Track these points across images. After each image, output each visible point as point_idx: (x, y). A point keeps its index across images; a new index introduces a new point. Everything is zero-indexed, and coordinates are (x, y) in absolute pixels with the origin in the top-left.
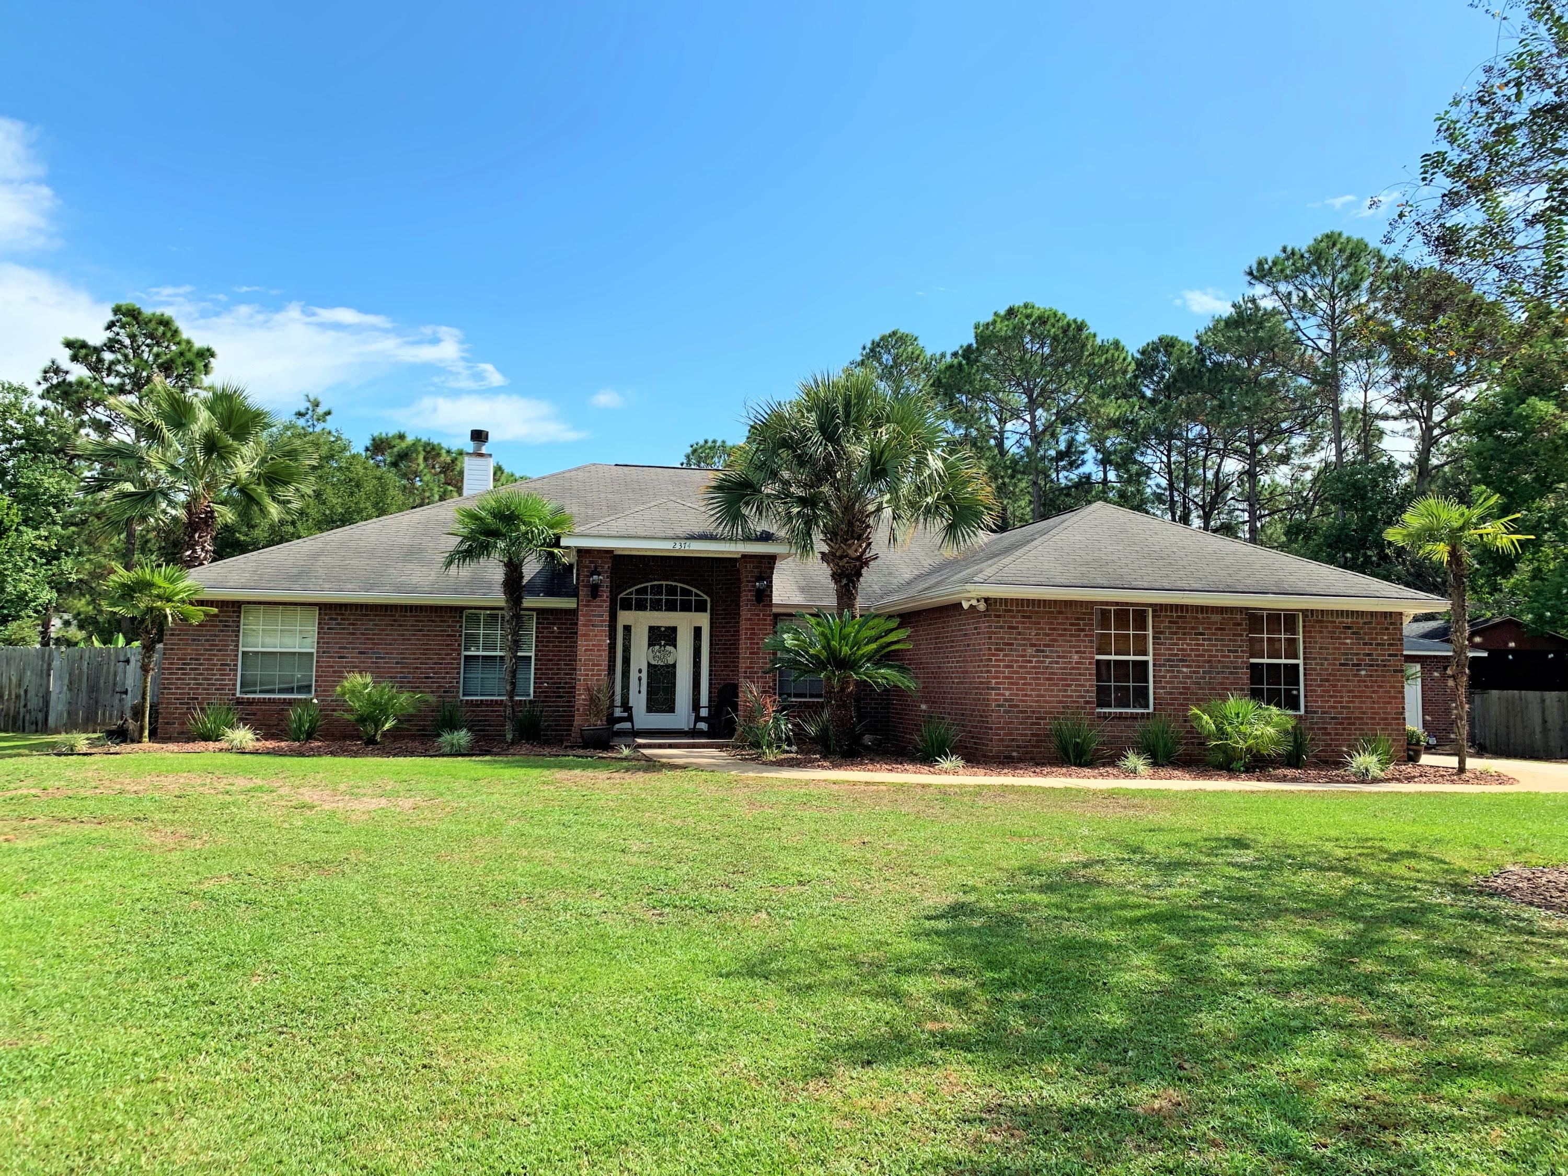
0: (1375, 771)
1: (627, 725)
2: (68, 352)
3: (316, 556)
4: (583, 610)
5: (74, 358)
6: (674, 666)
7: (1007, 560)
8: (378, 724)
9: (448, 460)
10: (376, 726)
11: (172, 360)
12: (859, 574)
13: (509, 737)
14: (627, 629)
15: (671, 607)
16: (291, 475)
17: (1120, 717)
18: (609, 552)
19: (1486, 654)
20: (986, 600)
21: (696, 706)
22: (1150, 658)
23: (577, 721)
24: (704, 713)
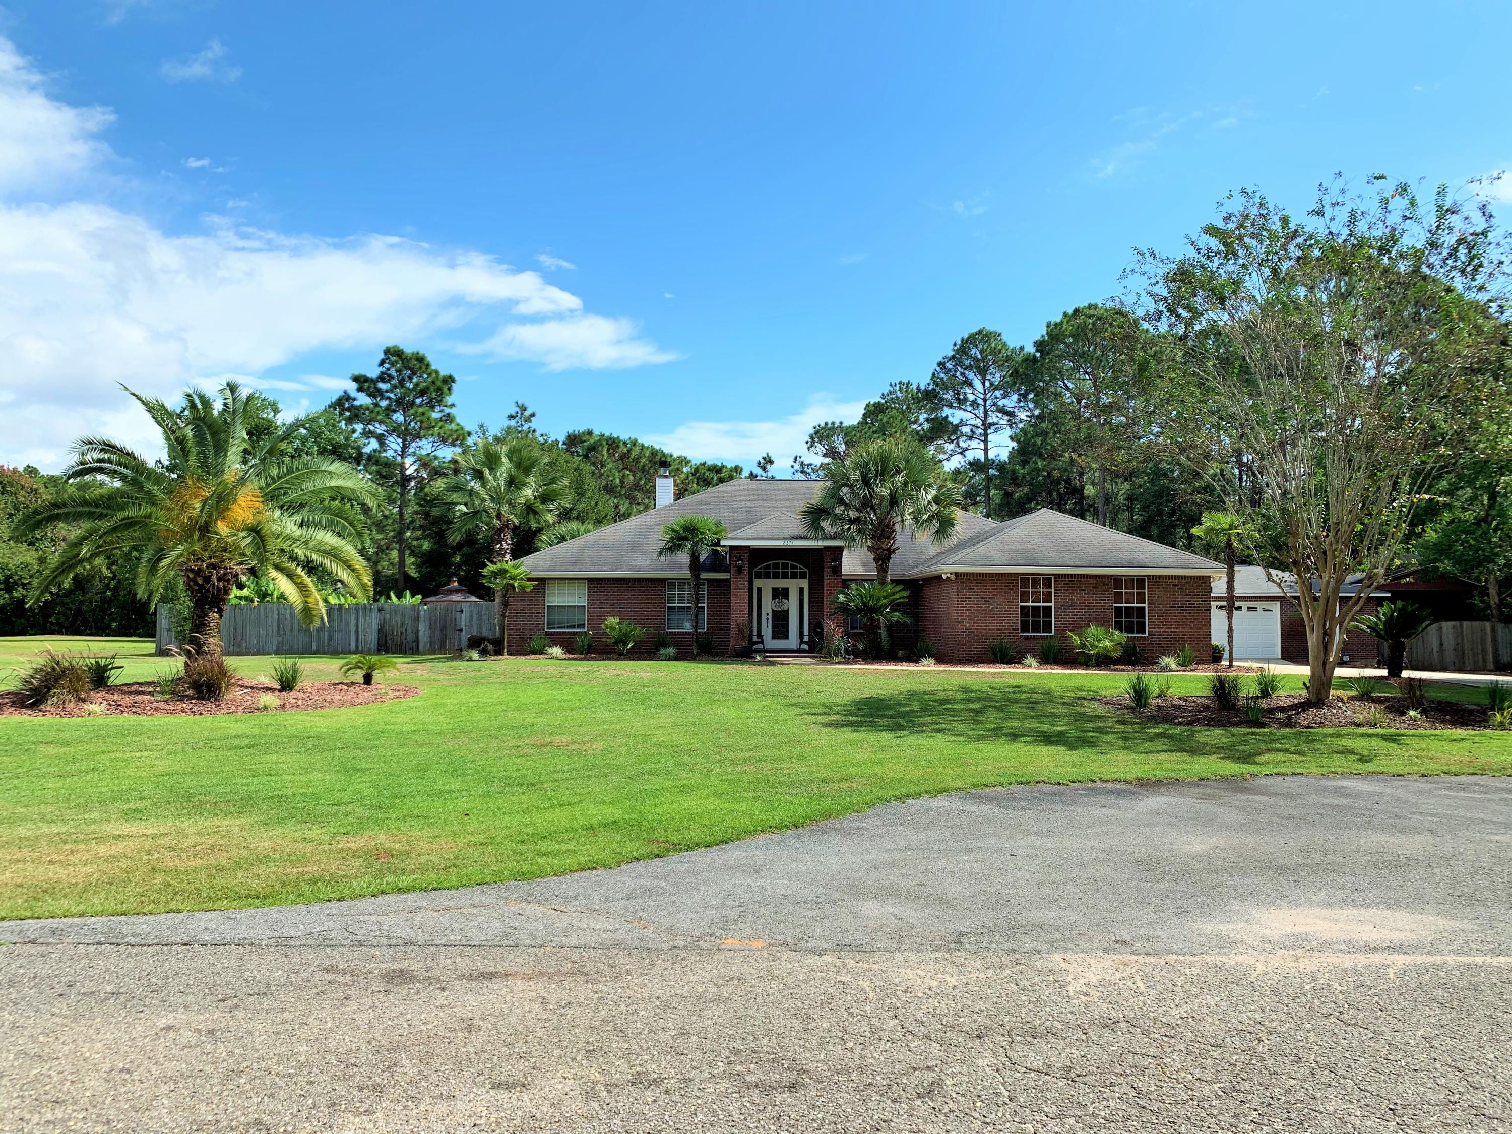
0: (1174, 667)
1: (760, 646)
2: (355, 385)
3: (582, 550)
4: (733, 581)
5: (360, 389)
6: (788, 611)
7: (968, 551)
8: (625, 644)
9: (625, 450)
10: (624, 645)
11: (427, 388)
12: (889, 558)
13: (695, 652)
14: (759, 590)
15: (785, 576)
16: (557, 496)
17: (1034, 638)
18: (747, 547)
19: (1389, 595)
20: (956, 574)
21: (801, 635)
22: (1052, 605)
23: (732, 642)
24: (806, 639)
